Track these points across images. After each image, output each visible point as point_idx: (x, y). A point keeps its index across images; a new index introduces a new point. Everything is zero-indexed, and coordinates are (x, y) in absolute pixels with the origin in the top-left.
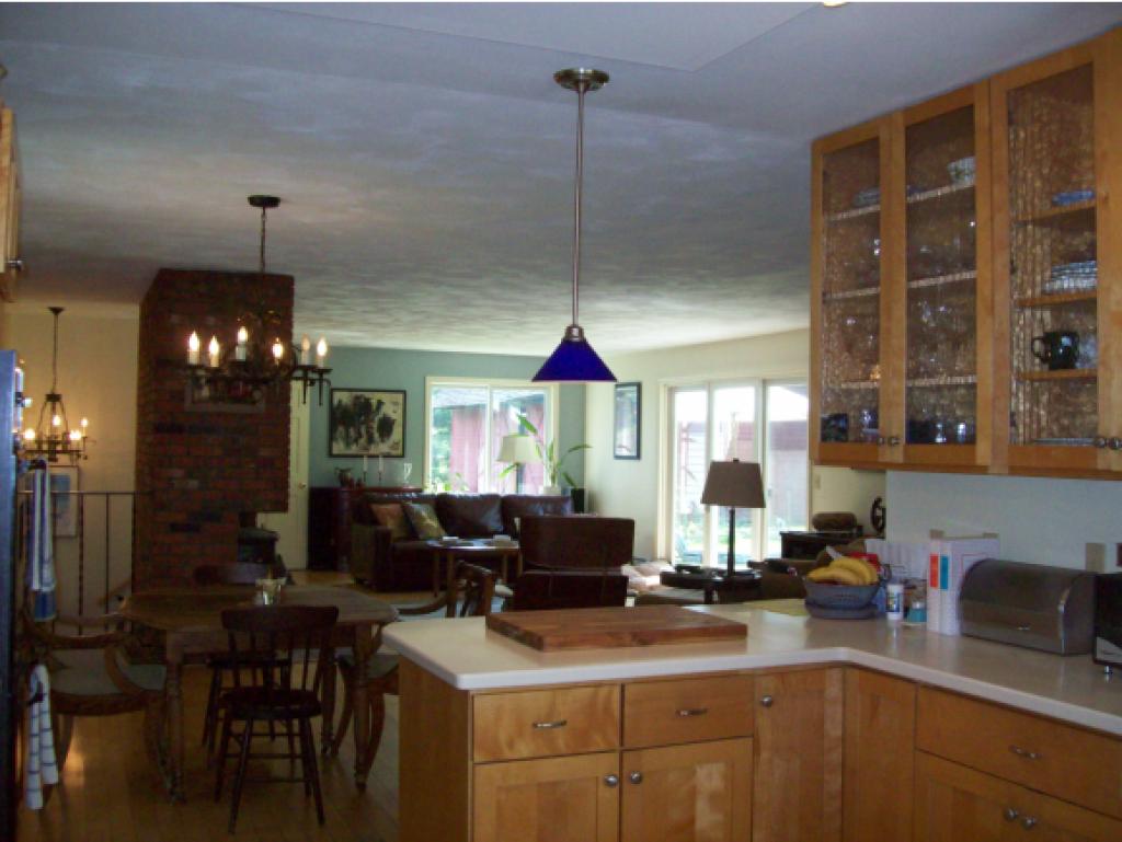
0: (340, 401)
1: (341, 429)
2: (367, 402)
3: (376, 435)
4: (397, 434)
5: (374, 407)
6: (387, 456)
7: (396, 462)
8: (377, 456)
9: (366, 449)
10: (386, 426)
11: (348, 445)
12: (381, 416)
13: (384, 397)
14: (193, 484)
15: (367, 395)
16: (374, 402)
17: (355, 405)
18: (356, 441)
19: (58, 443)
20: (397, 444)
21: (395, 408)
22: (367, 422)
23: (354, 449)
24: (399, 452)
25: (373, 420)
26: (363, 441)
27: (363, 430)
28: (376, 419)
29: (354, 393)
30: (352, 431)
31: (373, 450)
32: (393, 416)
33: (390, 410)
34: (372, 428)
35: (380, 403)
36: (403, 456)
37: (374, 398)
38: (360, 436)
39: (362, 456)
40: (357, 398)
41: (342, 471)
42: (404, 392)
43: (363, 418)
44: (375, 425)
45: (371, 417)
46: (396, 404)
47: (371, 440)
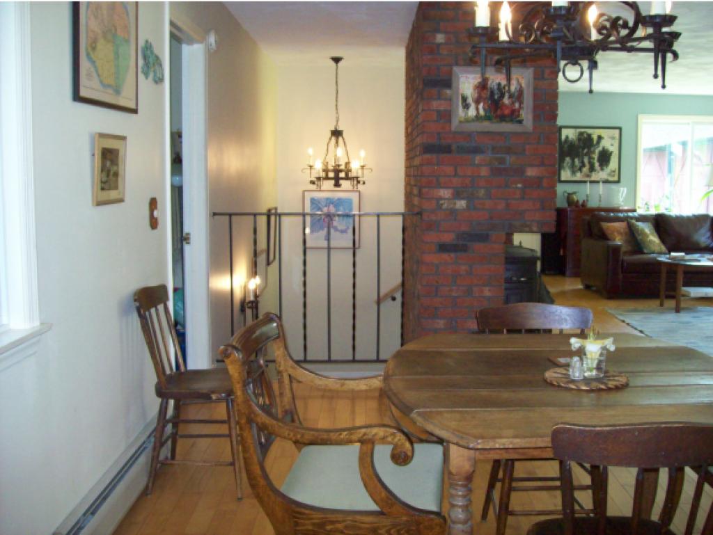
0: (567, 137)
1: (568, 159)
2: (589, 136)
3: (597, 165)
4: (613, 164)
5: (595, 142)
6: (606, 182)
7: (614, 186)
8: (598, 182)
9: (588, 176)
10: (605, 157)
11: (574, 173)
12: (600, 148)
13: (603, 132)
14: (461, 204)
15: (589, 131)
16: (595, 137)
17: (579, 140)
18: (580, 169)
19: (341, 171)
20: (614, 171)
21: (613, 142)
22: (589, 154)
23: (578, 176)
24: (616, 178)
25: (594, 152)
26: (585, 170)
27: (586, 160)
28: (597, 151)
29: (579, 130)
30: (577, 161)
31: (594, 177)
32: (611, 149)
33: (608, 143)
34: (594, 159)
35: (600, 138)
36: (618, 182)
37: (595, 134)
38: (583, 165)
39: (585, 182)
40: (581, 134)
41: (569, 194)
42: (620, 129)
43: (586, 151)
44: (596, 156)
45: (592, 149)
46: (613, 138)
47: (592, 169)
